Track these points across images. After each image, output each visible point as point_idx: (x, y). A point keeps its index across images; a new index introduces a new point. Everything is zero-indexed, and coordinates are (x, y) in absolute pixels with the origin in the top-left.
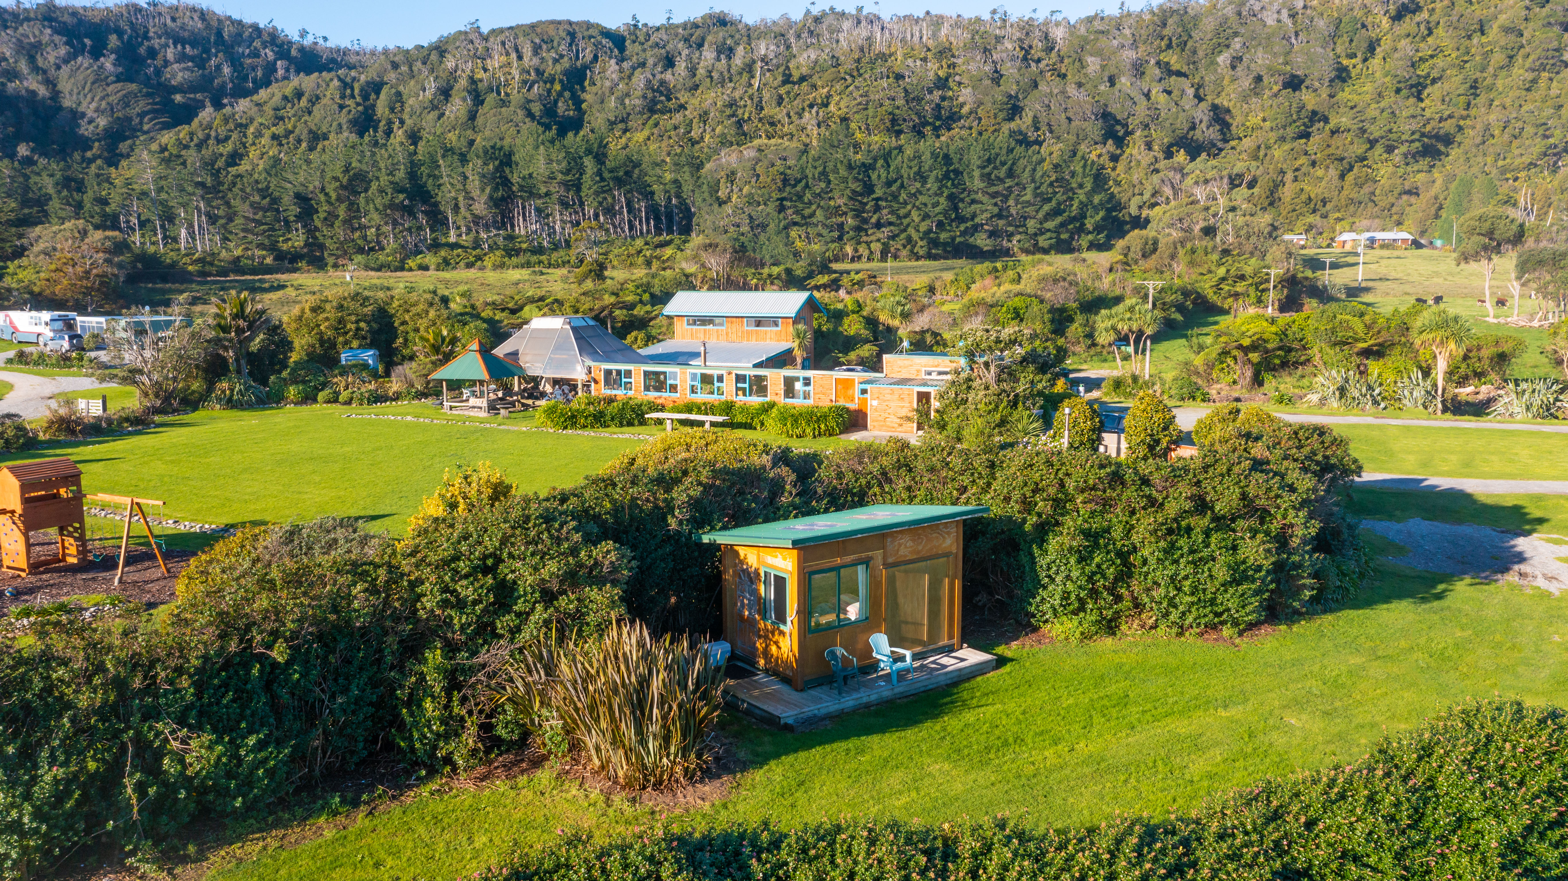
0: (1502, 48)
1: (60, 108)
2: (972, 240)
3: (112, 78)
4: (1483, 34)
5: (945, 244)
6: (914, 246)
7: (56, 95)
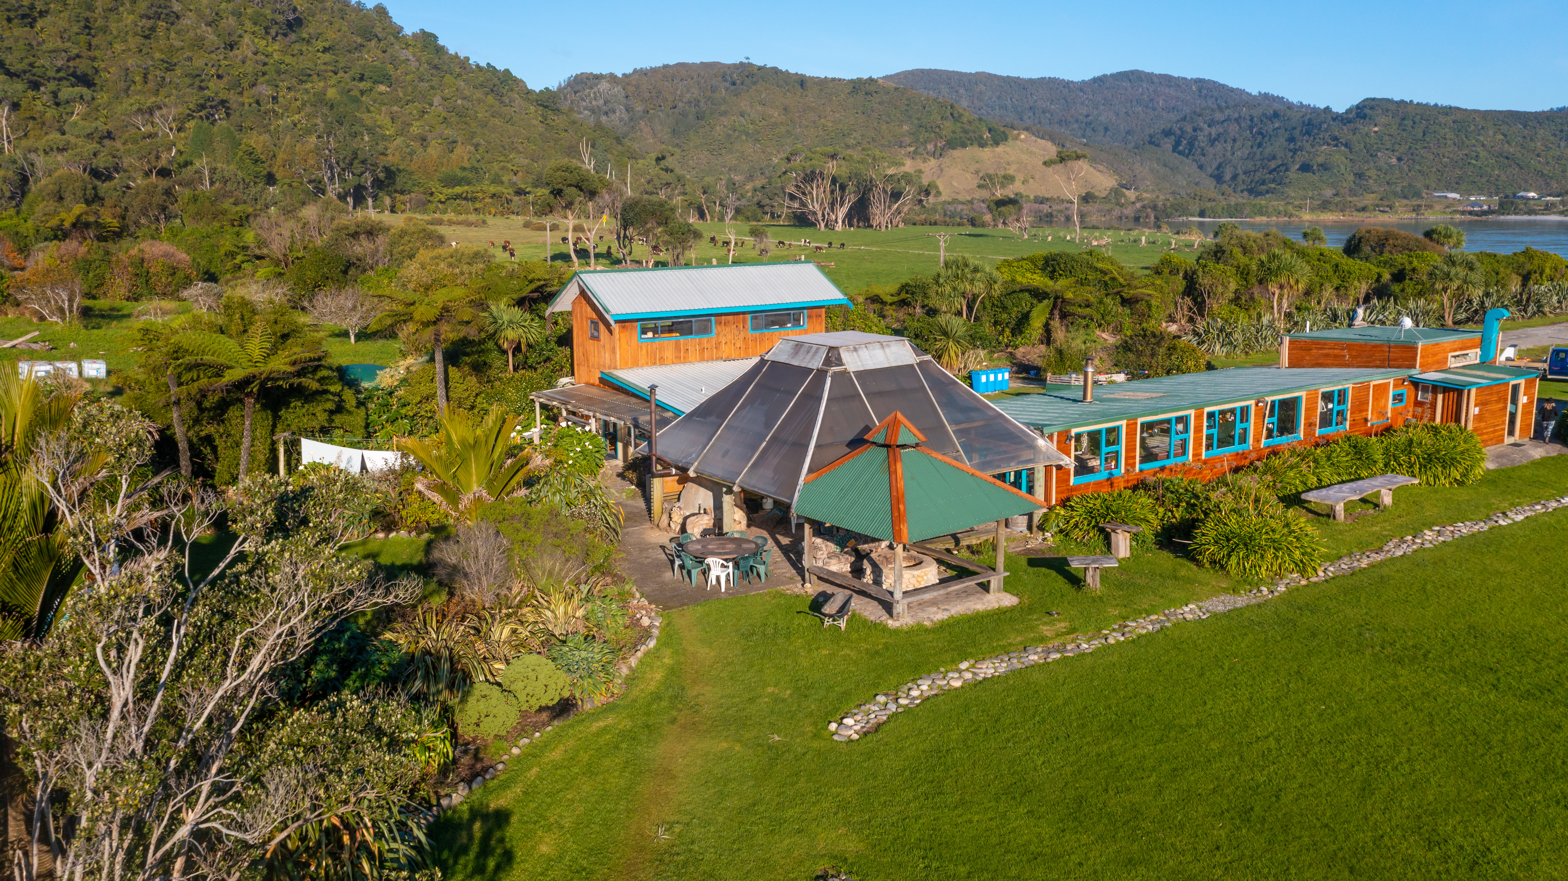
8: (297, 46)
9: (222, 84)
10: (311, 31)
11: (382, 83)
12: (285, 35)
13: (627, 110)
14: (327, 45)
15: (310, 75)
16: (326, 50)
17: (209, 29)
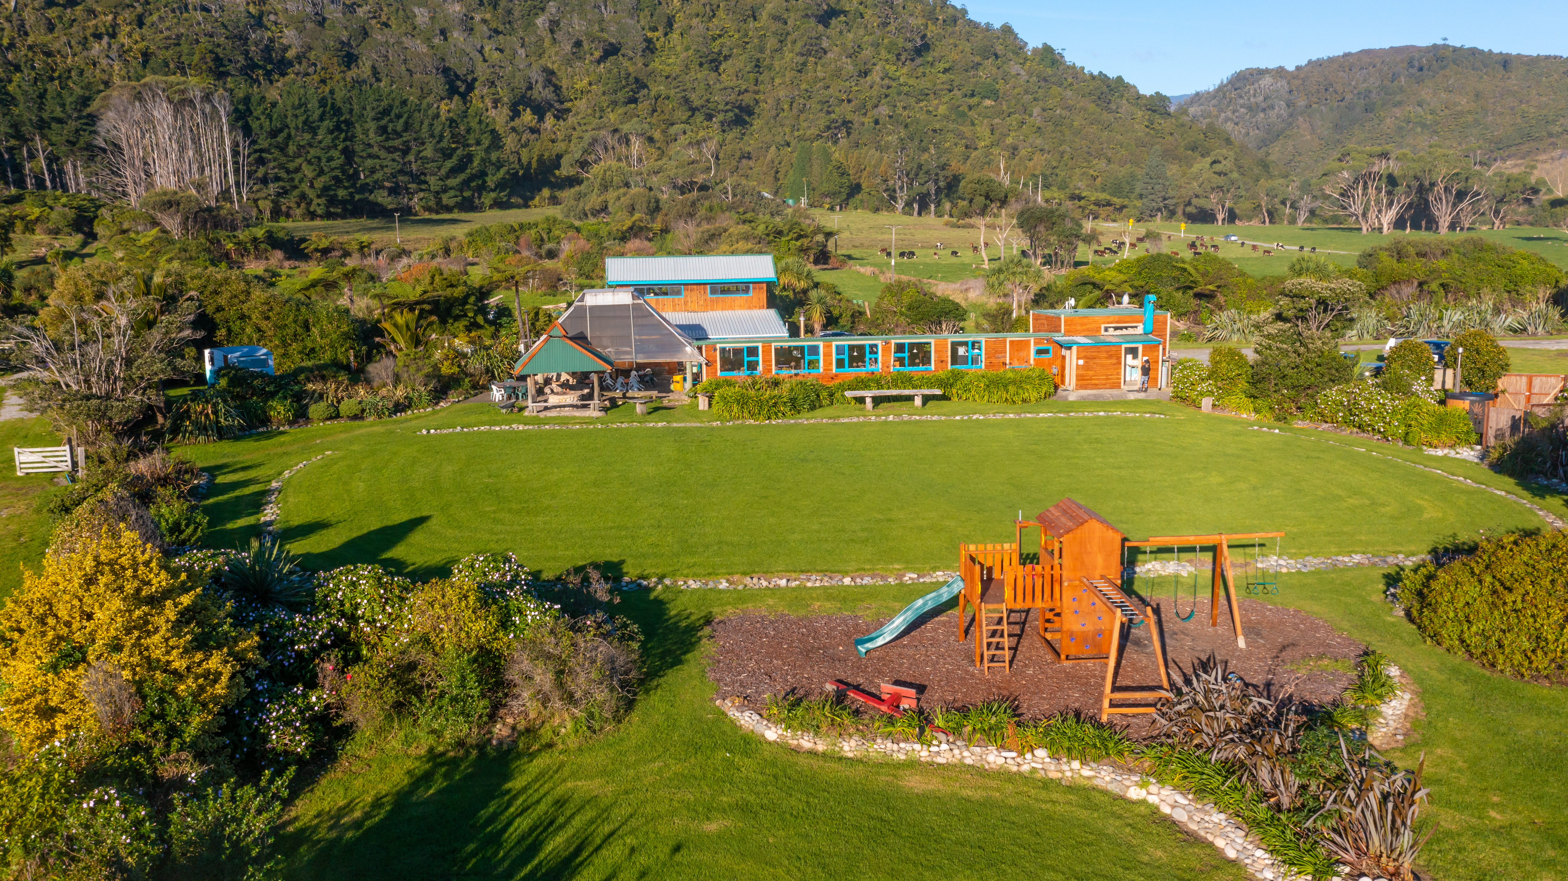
0: (773, 33)
2: (372, 197)
4: (755, 20)
5: (343, 202)
6: (309, 204)
8: (921, 70)
9: (848, 107)
10: (935, 54)
11: (989, 98)
12: (912, 60)
13: (1288, 106)
14: (947, 66)
15: (927, 95)
16: (946, 71)
17: (849, 60)
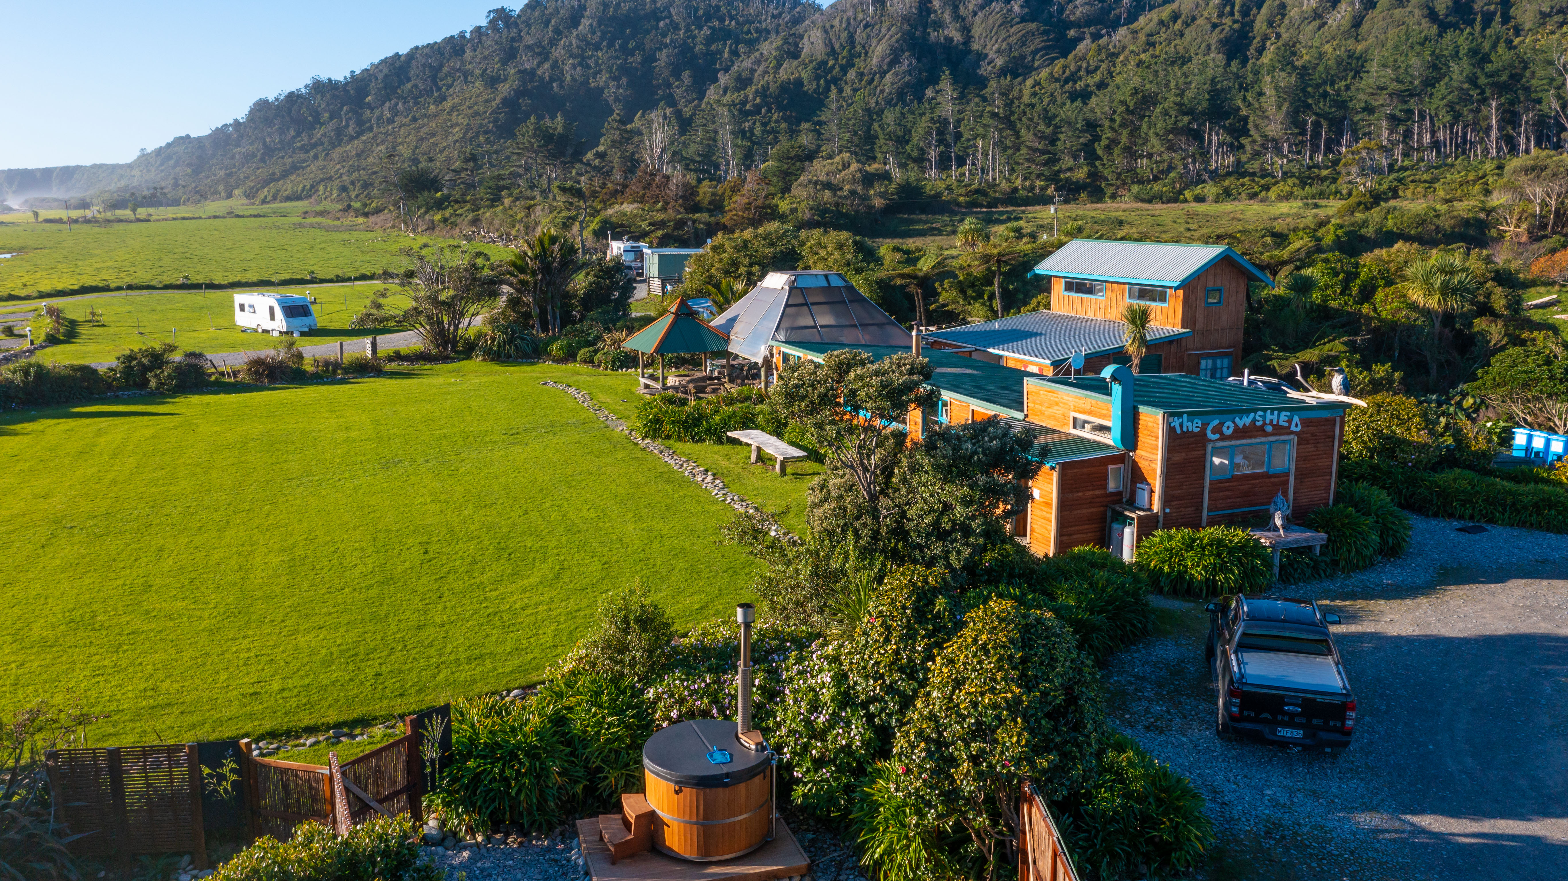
1: (970, 52)
3: (1017, 20)
7: (968, 39)
